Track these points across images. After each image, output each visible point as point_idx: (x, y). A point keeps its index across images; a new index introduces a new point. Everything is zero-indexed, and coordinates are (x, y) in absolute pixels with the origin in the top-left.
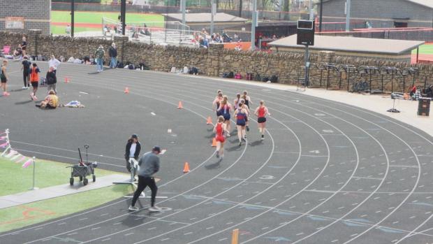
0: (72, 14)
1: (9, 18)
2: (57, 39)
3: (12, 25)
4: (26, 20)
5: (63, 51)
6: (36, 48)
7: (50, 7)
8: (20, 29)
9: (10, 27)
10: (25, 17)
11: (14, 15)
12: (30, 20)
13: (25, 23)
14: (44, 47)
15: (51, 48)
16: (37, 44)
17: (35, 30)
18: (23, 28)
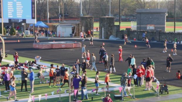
0: (175, 23)
1: (149, 25)
2: (168, 33)
3: (150, 28)
4: (155, 26)
5: (171, 38)
6: (159, 37)
7: (166, 20)
8: (153, 30)
9: (149, 29)
10: (155, 25)
11: (151, 24)
12: (157, 26)
13: (155, 27)
14: (163, 37)
15: (165, 37)
16: (159, 35)
17: (159, 30)
18: (154, 29)
